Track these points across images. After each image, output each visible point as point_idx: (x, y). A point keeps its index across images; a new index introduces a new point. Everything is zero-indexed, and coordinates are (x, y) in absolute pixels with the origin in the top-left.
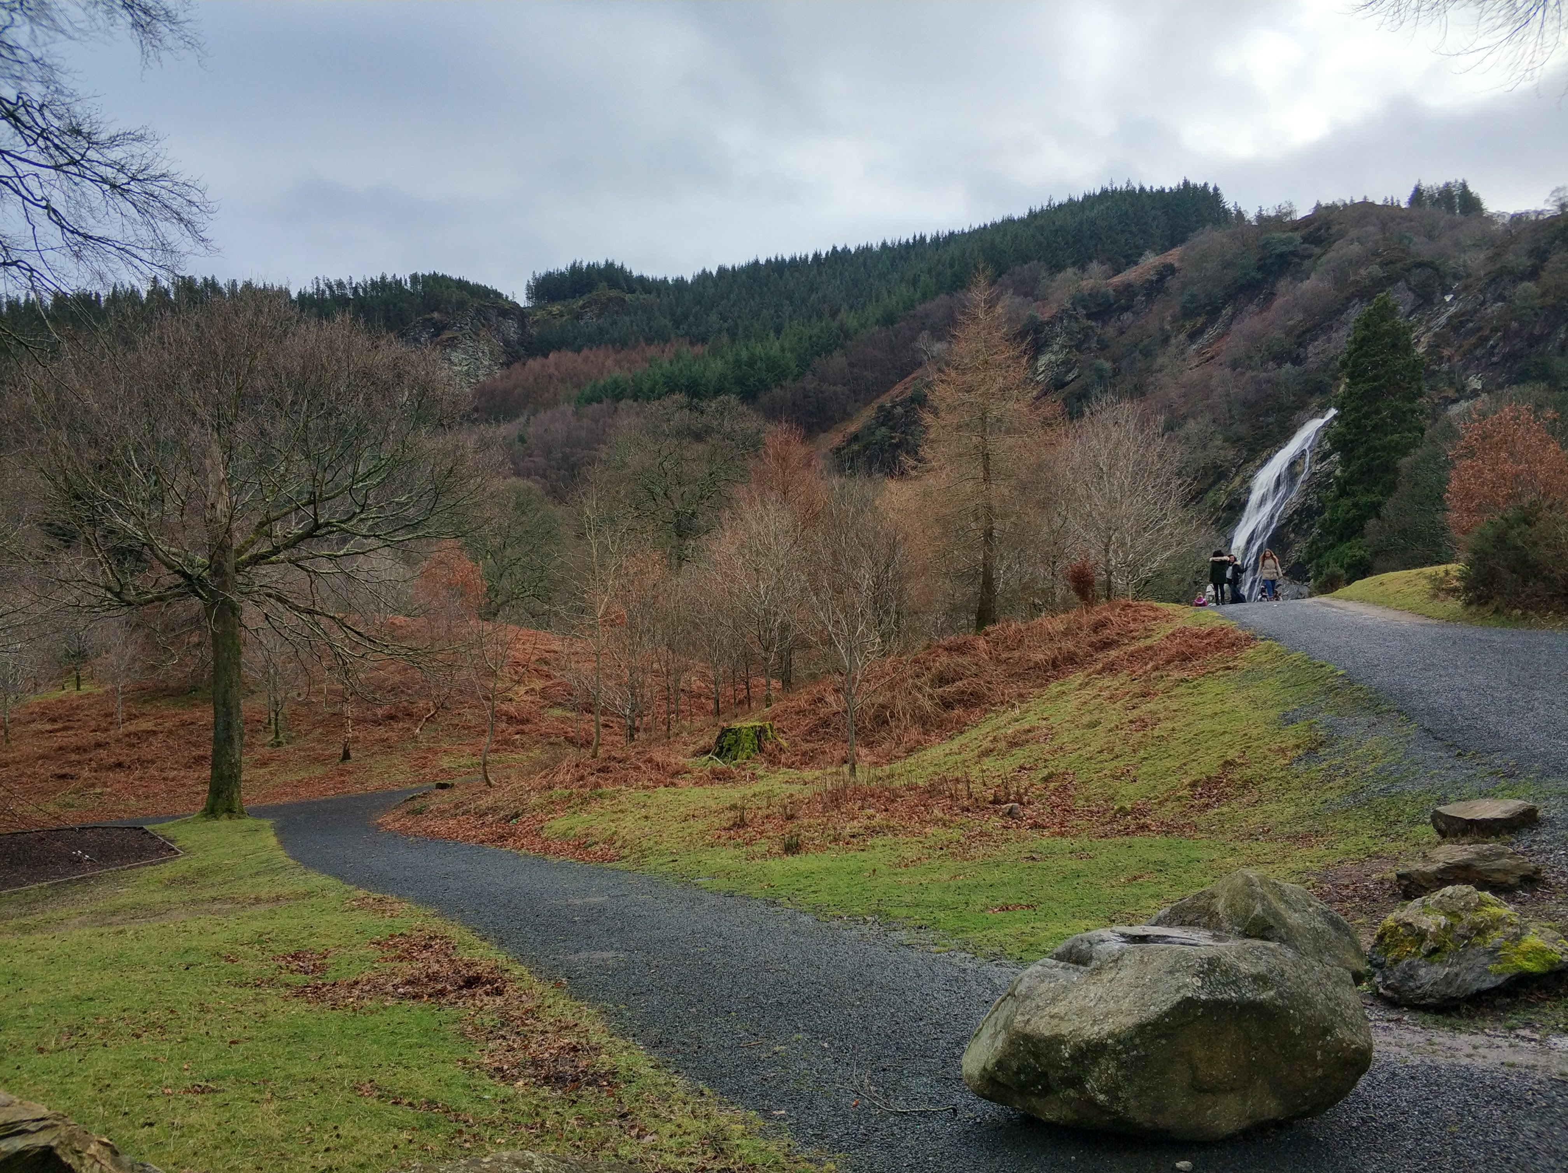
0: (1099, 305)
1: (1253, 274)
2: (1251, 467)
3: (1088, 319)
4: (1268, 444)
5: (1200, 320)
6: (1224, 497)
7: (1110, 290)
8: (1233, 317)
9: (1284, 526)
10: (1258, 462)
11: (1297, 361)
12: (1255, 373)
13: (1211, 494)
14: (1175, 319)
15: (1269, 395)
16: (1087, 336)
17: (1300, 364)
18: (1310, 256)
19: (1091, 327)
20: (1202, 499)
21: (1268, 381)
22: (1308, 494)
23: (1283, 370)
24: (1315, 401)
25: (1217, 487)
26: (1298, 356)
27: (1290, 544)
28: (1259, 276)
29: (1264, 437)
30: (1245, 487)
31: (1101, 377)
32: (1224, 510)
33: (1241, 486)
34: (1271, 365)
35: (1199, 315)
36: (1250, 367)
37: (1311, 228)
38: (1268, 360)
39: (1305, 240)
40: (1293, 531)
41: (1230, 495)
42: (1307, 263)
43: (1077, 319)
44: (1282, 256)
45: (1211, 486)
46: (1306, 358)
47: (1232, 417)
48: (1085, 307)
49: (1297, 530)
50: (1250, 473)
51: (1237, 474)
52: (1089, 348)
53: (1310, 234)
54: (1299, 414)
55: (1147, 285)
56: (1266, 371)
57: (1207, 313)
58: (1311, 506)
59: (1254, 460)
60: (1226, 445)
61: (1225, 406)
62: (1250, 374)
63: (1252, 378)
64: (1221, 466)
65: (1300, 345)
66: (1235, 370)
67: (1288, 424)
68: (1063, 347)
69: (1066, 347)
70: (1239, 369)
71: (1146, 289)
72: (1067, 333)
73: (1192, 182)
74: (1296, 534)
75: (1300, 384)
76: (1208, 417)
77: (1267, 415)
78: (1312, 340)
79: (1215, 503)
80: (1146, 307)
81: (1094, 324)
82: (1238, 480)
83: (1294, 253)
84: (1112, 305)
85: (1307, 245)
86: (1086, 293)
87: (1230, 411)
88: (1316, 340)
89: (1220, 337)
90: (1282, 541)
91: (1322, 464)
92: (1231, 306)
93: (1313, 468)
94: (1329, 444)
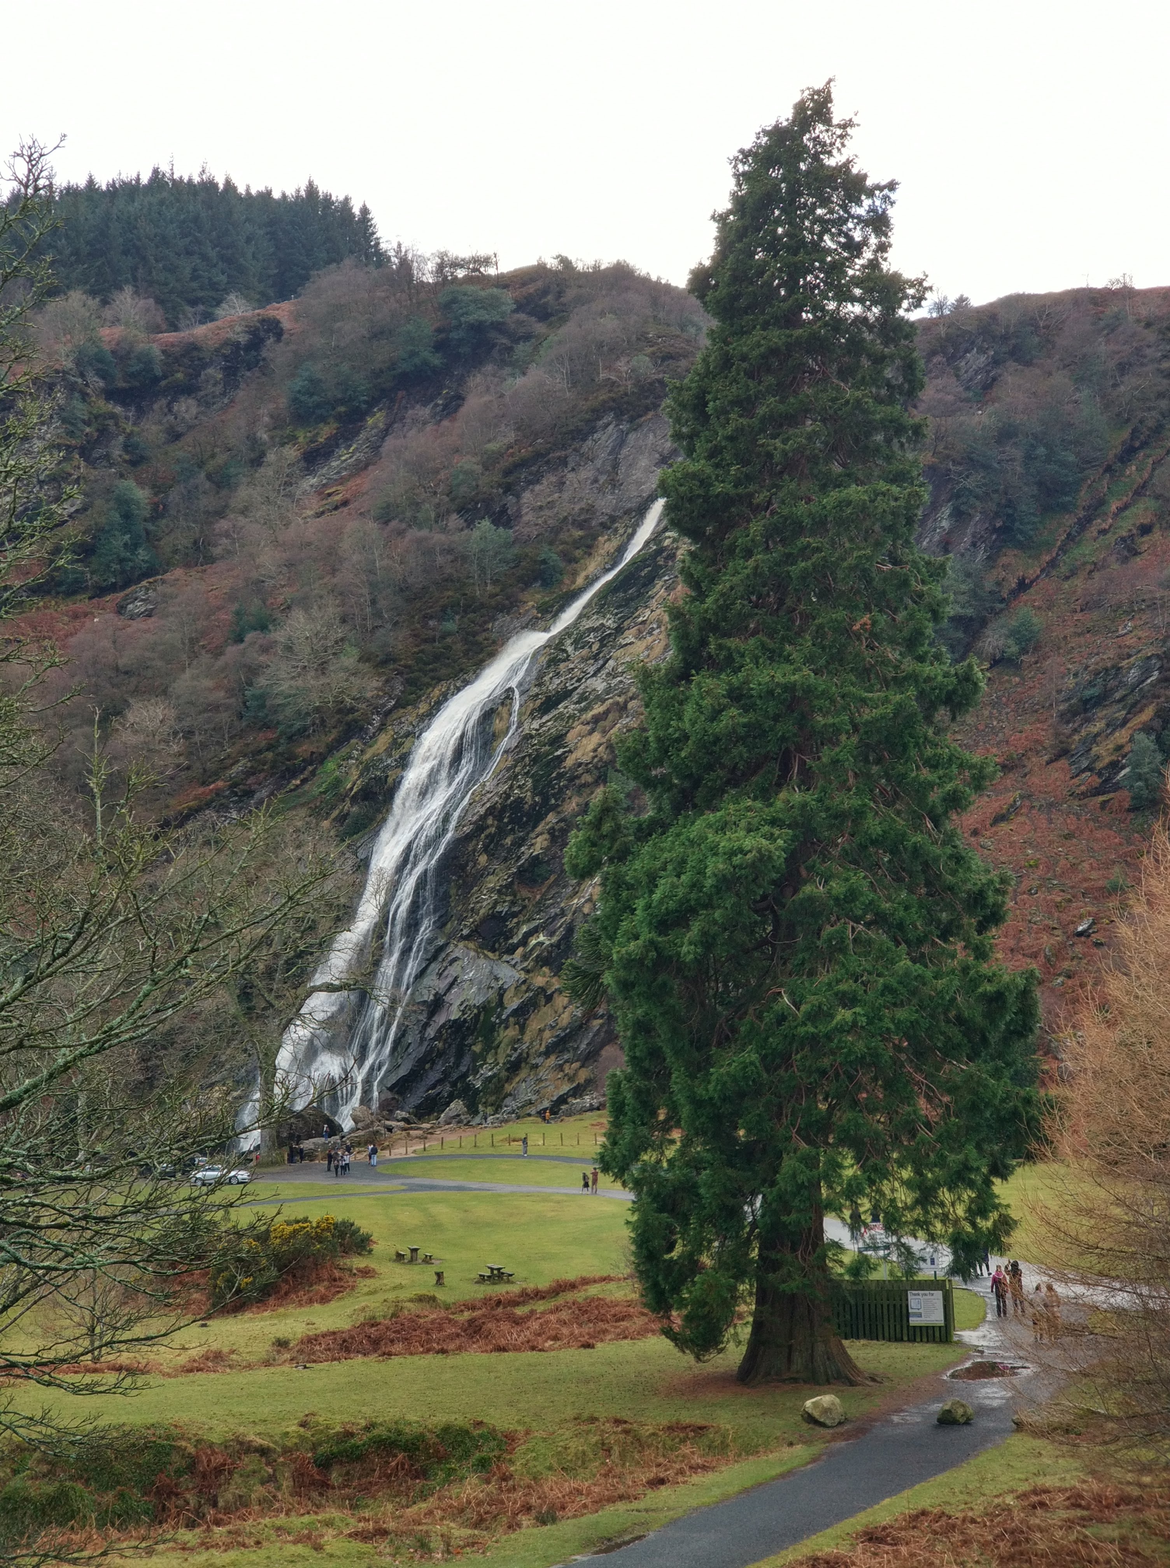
0: (133, 375)
1: (426, 354)
2: (410, 716)
3: (108, 399)
4: (444, 671)
5: (326, 431)
6: (355, 773)
7: (156, 350)
8: (386, 432)
9: (468, 838)
10: (423, 708)
11: (502, 518)
12: (424, 533)
13: (330, 765)
14: (277, 423)
15: (449, 579)
16: (103, 431)
17: (508, 525)
18: (527, 337)
19: (113, 416)
20: (313, 773)
21: (450, 551)
22: (515, 777)
23: (476, 534)
24: (533, 599)
25: (344, 751)
26: (504, 510)
27: (482, 875)
28: (436, 360)
29: (437, 658)
30: (396, 755)
31: (127, 516)
32: (354, 800)
33: (389, 752)
34: (455, 521)
35: (323, 419)
36: (414, 522)
37: (531, 289)
38: (448, 512)
39: (520, 307)
40: (486, 849)
41: (367, 769)
42: (522, 349)
43: (84, 396)
44: (478, 328)
45: (332, 748)
46: (519, 516)
47: (378, 615)
48: (103, 375)
49: (492, 848)
50: (406, 728)
51: (382, 728)
52: (107, 457)
53: (529, 299)
54: (503, 619)
55: (227, 351)
56: (444, 530)
57: (339, 418)
58: (520, 801)
59: (414, 703)
60: (365, 667)
61: (365, 591)
62: (414, 533)
63: (419, 541)
64: (352, 710)
65: (508, 489)
66: (386, 523)
67: (480, 638)
68: (54, 447)
69: (59, 447)
70: (394, 524)
71: (226, 358)
72: (64, 421)
73: (323, 189)
74: (491, 855)
75: (504, 561)
76: (332, 610)
77: (443, 614)
78: (530, 483)
79: (338, 783)
80: (224, 394)
81: (118, 409)
82: (383, 741)
83: (499, 327)
84: (156, 380)
85: (522, 316)
86: (107, 348)
87: (373, 602)
88: (538, 482)
89: (361, 467)
90: (463, 868)
91: (544, 720)
92: (384, 413)
93: (526, 726)
94: (557, 681)
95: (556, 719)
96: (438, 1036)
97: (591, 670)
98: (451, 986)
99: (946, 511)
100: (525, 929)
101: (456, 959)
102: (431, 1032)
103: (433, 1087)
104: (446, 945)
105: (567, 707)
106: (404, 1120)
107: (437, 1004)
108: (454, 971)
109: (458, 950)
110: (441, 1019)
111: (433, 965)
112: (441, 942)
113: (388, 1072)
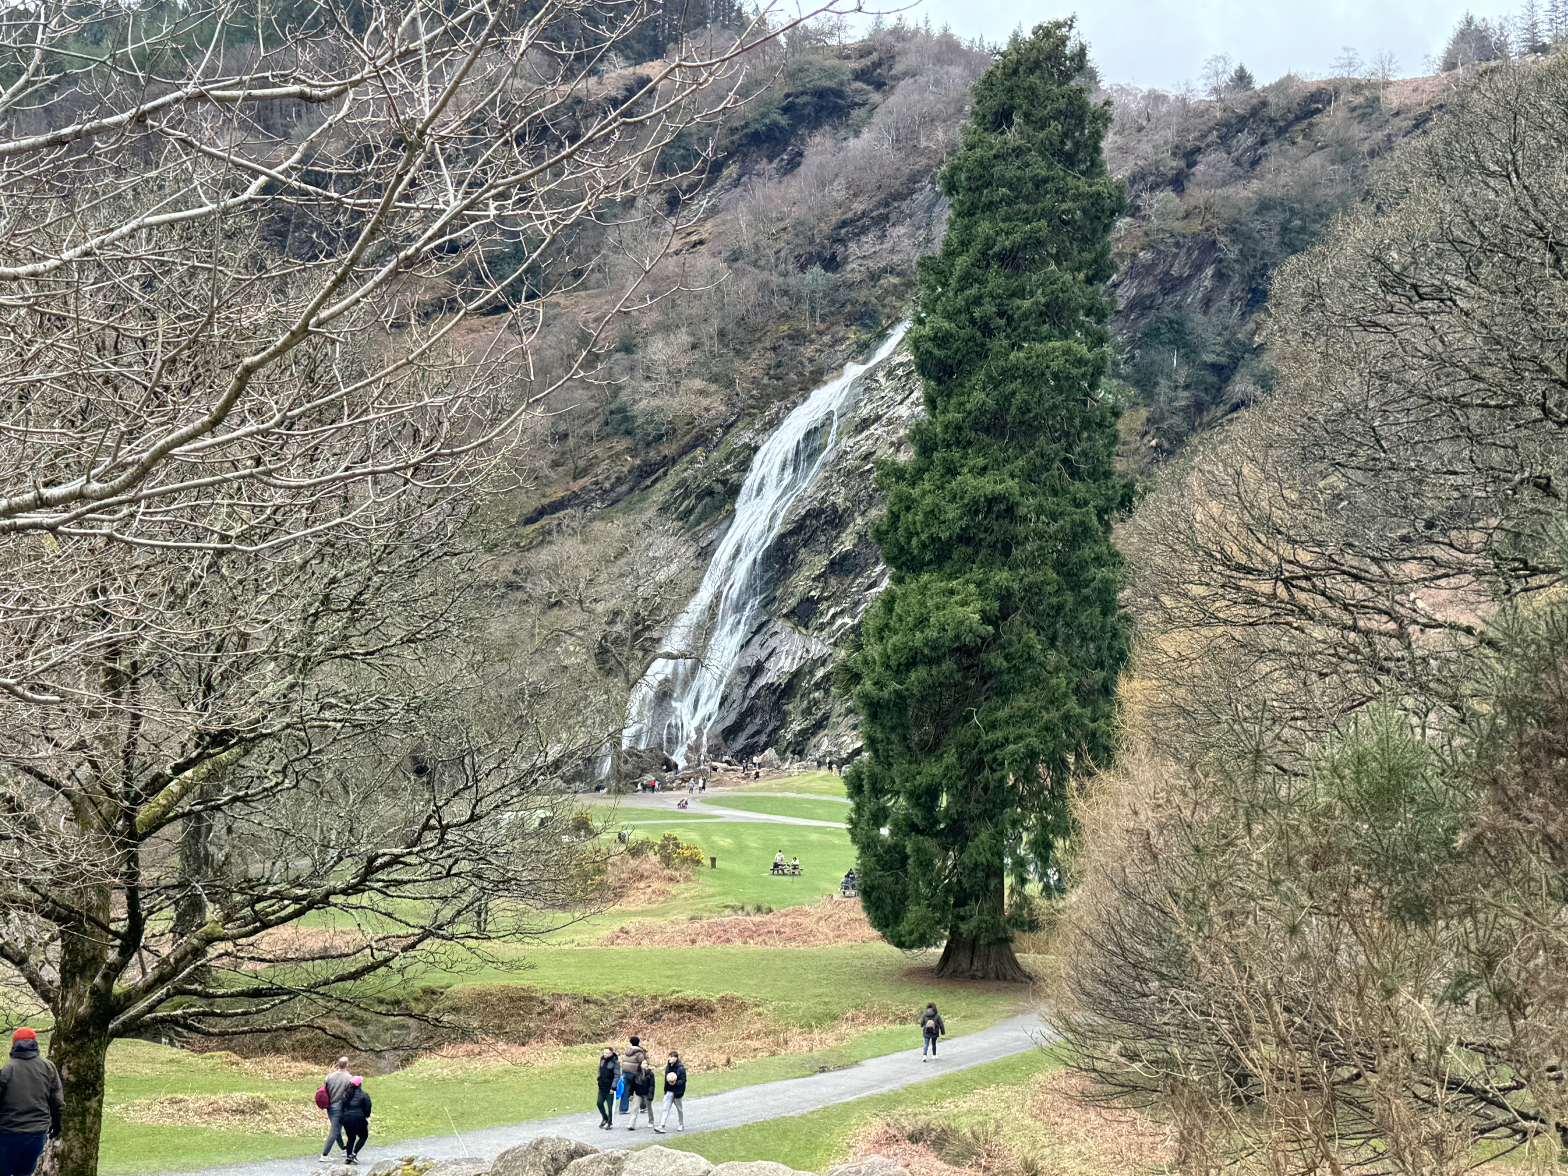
1: (775, 117)
2: (747, 430)
6: (700, 475)
8: (739, 182)
10: (758, 424)
13: (679, 467)
17: (836, 270)
18: (863, 104)
21: (785, 292)
22: (831, 485)
23: (808, 277)
24: (854, 336)
25: (691, 456)
26: (833, 257)
27: (800, 565)
30: (735, 462)
32: (698, 498)
33: (728, 460)
36: (757, 265)
37: (868, 61)
38: (787, 257)
39: (857, 76)
40: (804, 543)
41: (710, 472)
42: (857, 113)
44: (821, 93)
45: (682, 453)
46: (845, 263)
49: (810, 541)
50: (744, 440)
51: (723, 439)
53: (866, 68)
54: (828, 352)
56: (782, 274)
58: (834, 506)
60: (713, 387)
63: (760, 282)
65: (838, 240)
70: (740, 266)
74: (809, 548)
75: (832, 302)
76: (685, 338)
78: (856, 236)
79: (685, 482)
82: (724, 449)
83: (840, 93)
85: (859, 85)
88: (864, 235)
89: (716, 211)
90: (785, 558)
91: (859, 437)
92: (738, 165)
93: (843, 442)
94: (869, 407)
95: (867, 438)
96: (757, 696)
97: (899, 398)
98: (770, 655)
99: (1209, 271)
100: (832, 611)
101: (776, 633)
102: (752, 692)
103: (752, 736)
104: (768, 621)
105: (876, 430)
106: (727, 762)
107: (758, 670)
108: (773, 643)
109: (779, 625)
110: (761, 682)
111: (757, 637)
112: (765, 618)
113: (716, 722)
